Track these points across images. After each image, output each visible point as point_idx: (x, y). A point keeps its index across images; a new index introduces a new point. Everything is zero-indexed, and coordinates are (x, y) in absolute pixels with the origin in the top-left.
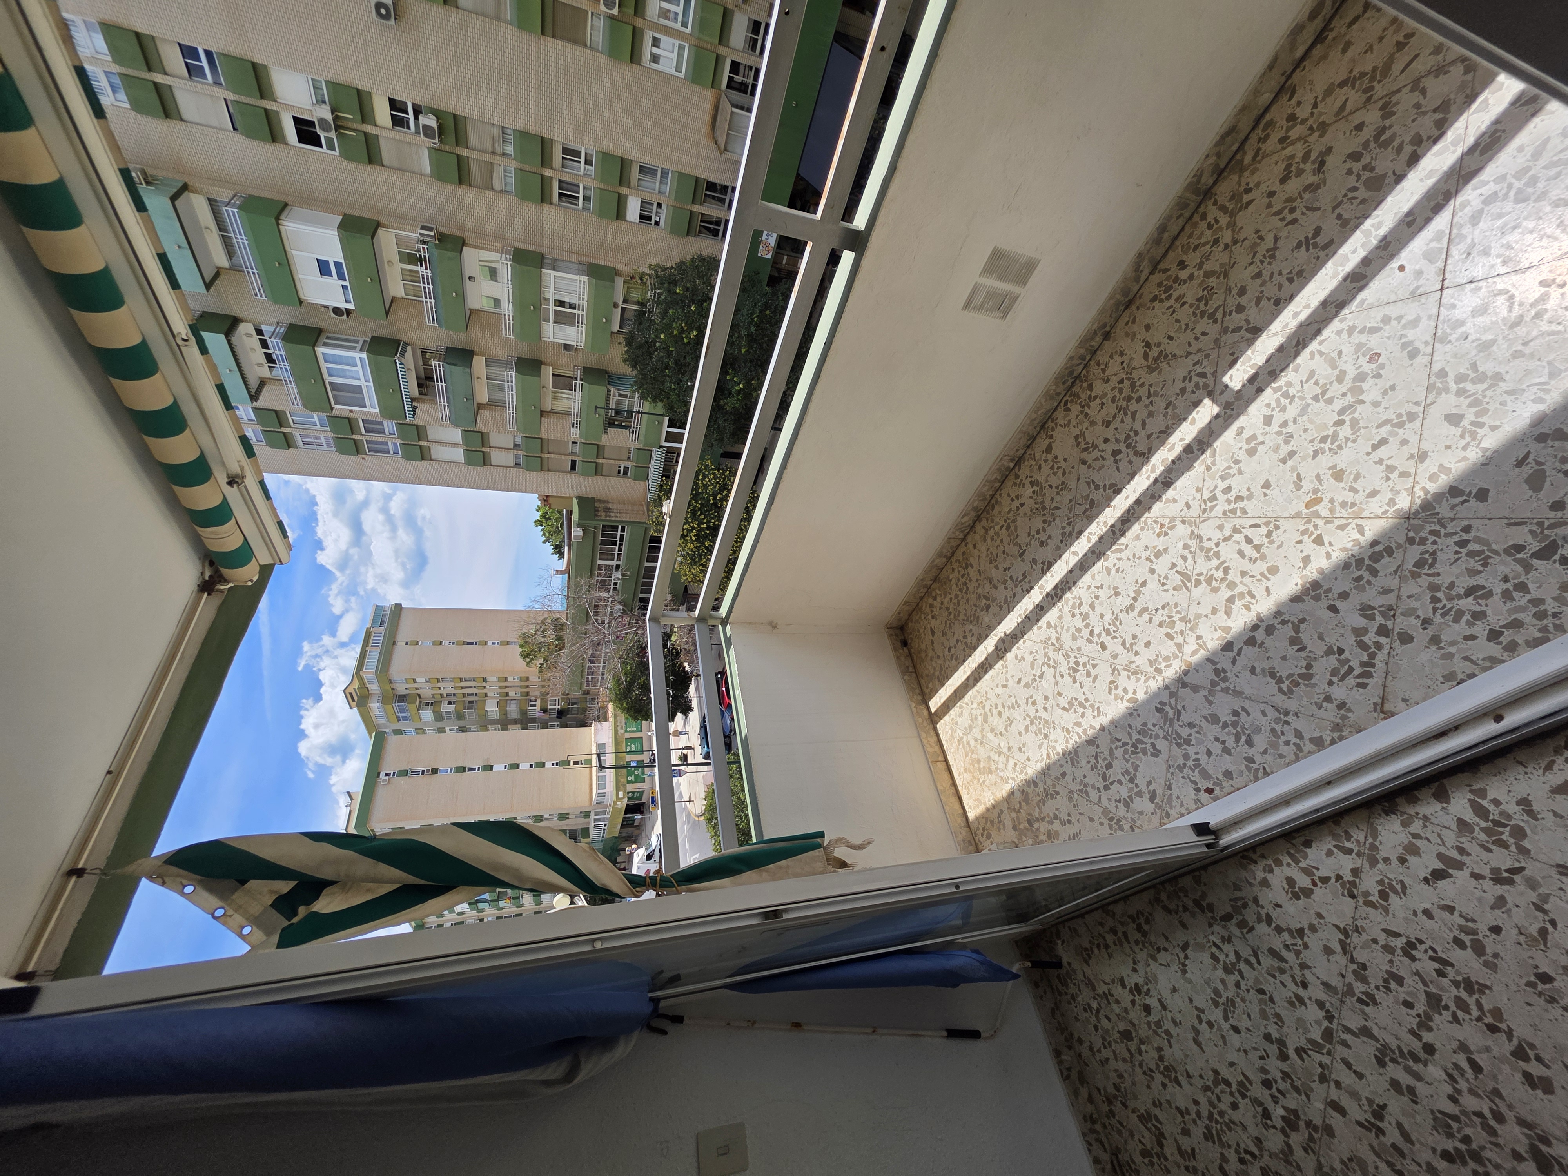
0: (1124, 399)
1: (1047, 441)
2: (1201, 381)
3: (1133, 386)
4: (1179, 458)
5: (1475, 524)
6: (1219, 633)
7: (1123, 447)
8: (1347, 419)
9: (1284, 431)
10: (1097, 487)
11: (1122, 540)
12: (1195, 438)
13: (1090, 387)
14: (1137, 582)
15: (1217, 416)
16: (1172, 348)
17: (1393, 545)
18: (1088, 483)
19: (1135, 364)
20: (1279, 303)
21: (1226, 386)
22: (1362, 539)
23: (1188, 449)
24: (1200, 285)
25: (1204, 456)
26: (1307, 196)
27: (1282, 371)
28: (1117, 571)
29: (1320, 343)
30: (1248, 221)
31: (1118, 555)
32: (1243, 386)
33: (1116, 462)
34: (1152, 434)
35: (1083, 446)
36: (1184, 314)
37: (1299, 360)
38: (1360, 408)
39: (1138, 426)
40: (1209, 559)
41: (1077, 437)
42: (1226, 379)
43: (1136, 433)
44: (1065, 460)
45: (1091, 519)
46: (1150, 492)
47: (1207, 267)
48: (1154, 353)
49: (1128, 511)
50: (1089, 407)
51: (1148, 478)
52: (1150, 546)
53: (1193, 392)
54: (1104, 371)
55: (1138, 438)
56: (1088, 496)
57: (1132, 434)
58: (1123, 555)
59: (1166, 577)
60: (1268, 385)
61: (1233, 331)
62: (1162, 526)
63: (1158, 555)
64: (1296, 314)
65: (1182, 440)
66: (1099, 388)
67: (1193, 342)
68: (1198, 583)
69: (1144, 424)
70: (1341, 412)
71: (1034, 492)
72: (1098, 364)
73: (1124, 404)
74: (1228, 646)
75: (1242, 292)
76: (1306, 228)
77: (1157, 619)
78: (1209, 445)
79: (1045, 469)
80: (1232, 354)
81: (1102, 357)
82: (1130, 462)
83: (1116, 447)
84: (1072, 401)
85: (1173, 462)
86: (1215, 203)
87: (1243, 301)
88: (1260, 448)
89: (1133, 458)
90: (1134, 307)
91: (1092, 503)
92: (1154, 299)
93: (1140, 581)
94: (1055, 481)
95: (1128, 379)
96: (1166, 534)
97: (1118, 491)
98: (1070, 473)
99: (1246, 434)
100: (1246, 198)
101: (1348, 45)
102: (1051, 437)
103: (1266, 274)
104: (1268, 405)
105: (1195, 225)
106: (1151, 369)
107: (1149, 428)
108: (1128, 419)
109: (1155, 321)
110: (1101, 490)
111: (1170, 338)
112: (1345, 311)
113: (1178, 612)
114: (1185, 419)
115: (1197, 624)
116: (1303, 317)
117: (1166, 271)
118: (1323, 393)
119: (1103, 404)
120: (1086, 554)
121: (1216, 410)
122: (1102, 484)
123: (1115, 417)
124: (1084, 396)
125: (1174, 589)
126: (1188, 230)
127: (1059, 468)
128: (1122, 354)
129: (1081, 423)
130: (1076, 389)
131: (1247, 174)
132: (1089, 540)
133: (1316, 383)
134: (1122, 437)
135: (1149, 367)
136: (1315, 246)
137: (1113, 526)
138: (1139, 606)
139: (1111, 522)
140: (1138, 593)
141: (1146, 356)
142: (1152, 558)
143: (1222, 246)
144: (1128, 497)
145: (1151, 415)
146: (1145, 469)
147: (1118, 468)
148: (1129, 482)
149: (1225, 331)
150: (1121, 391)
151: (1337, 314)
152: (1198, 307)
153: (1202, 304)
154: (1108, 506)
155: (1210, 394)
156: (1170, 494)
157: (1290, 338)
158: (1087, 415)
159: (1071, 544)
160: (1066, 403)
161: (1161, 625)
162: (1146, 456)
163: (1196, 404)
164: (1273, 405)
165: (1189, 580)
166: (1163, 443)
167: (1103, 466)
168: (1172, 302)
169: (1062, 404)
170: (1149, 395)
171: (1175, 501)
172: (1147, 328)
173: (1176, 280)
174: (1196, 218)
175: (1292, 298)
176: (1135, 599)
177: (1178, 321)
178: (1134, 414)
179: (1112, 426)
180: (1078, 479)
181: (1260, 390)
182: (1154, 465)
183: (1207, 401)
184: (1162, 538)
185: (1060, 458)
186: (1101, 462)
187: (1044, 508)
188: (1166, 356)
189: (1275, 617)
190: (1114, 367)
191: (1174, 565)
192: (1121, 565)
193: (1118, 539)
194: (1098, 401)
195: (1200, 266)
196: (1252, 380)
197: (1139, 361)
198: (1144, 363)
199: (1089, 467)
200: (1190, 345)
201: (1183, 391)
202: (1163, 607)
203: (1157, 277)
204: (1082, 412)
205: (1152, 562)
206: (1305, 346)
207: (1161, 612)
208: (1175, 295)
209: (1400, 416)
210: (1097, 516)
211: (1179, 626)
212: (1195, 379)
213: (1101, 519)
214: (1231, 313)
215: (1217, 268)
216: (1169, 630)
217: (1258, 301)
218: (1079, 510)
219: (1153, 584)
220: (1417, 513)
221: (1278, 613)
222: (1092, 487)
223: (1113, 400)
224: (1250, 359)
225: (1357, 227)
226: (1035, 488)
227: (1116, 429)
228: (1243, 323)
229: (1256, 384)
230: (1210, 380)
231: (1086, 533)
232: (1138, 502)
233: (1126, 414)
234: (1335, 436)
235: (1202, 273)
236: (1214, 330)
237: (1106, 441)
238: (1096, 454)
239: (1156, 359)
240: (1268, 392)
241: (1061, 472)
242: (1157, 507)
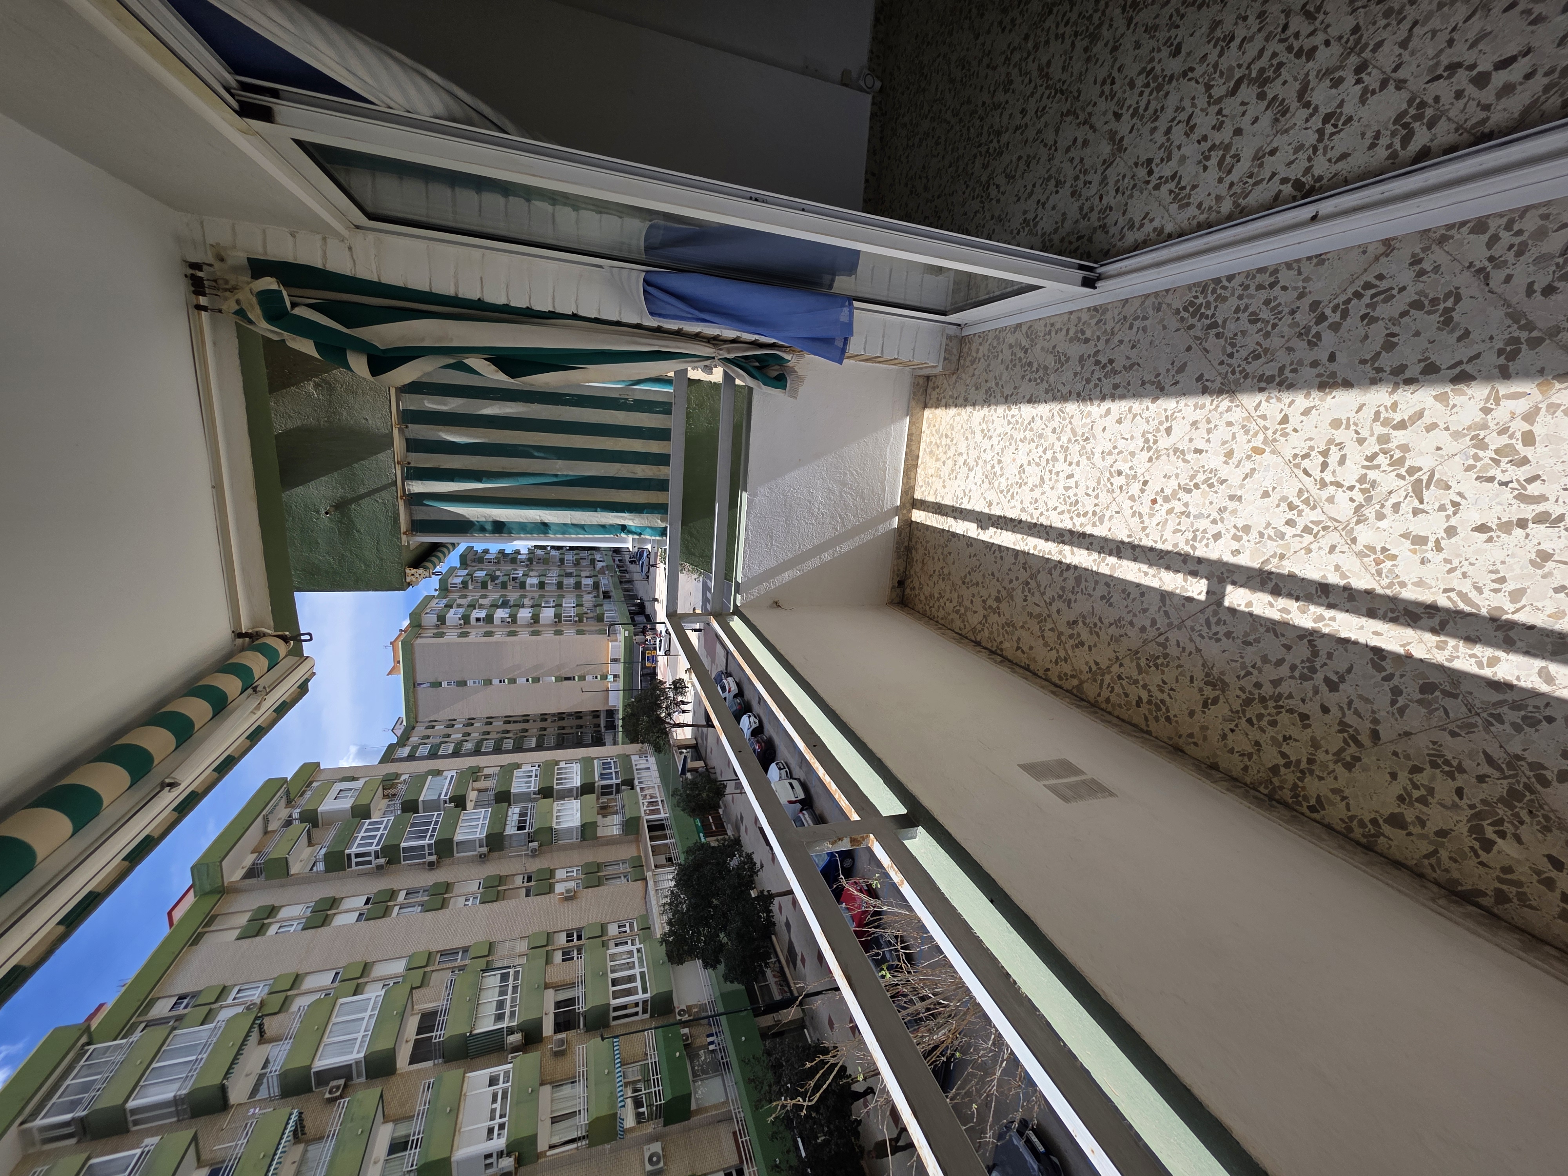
0: (1266, 708)
1: (1386, 829)
2: (1213, 620)
3: (1248, 702)
4: (1289, 595)
5: (1216, 363)
6: (1453, 399)
7: (1319, 677)
8: (1192, 484)
9: (1218, 517)
10: (1396, 692)
11: (1443, 601)
12: (1262, 591)
13: (1275, 770)
14: (1490, 540)
15: (1234, 583)
16: (1199, 674)
17: (1255, 380)
18: (1402, 711)
19: (1226, 711)
20: (1143, 590)
21: (1208, 593)
22: (1263, 399)
23: (1276, 592)
24: (1147, 673)
25: (1273, 570)
26: (1088, 621)
27: (1180, 554)
28: (1502, 580)
29: (1156, 542)
30: (1104, 654)
31: (1473, 595)
32: (1201, 578)
33: (1342, 679)
34: (1284, 646)
35: (1353, 749)
36: (1170, 675)
37: (1170, 548)
38: (1182, 484)
39: (1284, 670)
40: (1374, 484)
41: (1349, 766)
42: (1203, 597)
43: (1293, 668)
44: (1394, 776)
45: (1456, 677)
46: (1348, 605)
47: (1135, 675)
48: (1209, 692)
49: (1394, 620)
50: (1299, 762)
51: (1333, 619)
52: (1417, 558)
53: (1225, 623)
54: (1250, 756)
55: (1298, 662)
56: (1420, 702)
57: (1297, 674)
58: (1466, 587)
59: (1442, 508)
60: (1193, 557)
61: (1169, 618)
62: (1378, 562)
63: (1420, 541)
64: (1146, 574)
65: (1271, 605)
66: (1271, 756)
67: (1187, 651)
68: (1412, 471)
69: (1280, 662)
70: (1189, 491)
71: (1502, 835)
72: (1246, 769)
73: (1271, 704)
74: (1462, 378)
75: (1143, 629)
76: (1100, 607)
77: (1522, 473)
78: (1260, 571)
79: (1437, 818)
80: (1183, 605)
81: (1234, 764)
82: (1330, 656)
83: (1324, 688)
84: (1306, 798)
85: (1297, 599)
86: (1099, 695)
87: (1147, 623)
88: (1240, 525)
89: (1323, 654)
90: (1181, 742)
91: (1427, 688)
92: (1168, 719)
93: (1485, 536)
94: (1444, 789)
95: (1244, 711)
96: (1384, 550)
97: (1377, 651)
98: (1408, 757)
99: (1235, 545)
100: (1094, 668)
101: (1031, 648)
102: (1374, 821)
103: (1129, 618)
104: (1207, 545)
105: (1113, 706)
106: (1224, 687)
107: (1281, 653)
108: (1284, 688)
109: (1184, 707)
110: (1396, 681)
111: (1192, 681)
112: (1136, 542)
113: (1476, 458)
114: (1251, 614)
115: (1469, 428)
116: (1145, 567)
117: (1146, 719)
118: (1183, 513)
119: (1285, 738)
120: (1527, 653)
121: (1229, 588)
122: (1387, 686)
123: (1291, 711)
124: (1289, 777)
125: (1448, 487)
126: (1116, 713)
127: (1416, 787)
128: (1224, 737)
129: (1324, 766)
130: (1287, 795)
131: (1082, 677)
132: (1493, 662)
133: (1179, 524)
134: (1308, 685)
135: (1223, 691)
136: (1109, 593)
137: (1434, 631)
138: (1529, 511)
139: (1431, 639)
140: (1506, 527)
141: (1215, 701)
142: (1431, 544)
143: (1122, 669)
144: (1376, 633)
145: (1265, 659)
146: (1326, 630)
147: (1349, 670)
148: (1356, 643)
149: (1170, 625)
150: (1260, 717)
151: (1139, 546)
152: (1162, 664)
153: (1159, 661)
154: (1409, 656)
155: (1219, 603)
156: (1333, 579)
157: (1159, 566)
158: (1310, 761)
159: (1535, 694)
160: (1312, 809)
161: (1525, 461)
162: (1310, 637)
163: (1233, 611)
164: (1205, 541)
165: (1419, 481)
166: (1286, 624)
167: (1360, 697)
168: (1165, 696)
169: (1315, 815)
170: (1249, 673)
171: (1337, 568)
172: (1192, 714)
173: (1149, 702)
174: (1109, 709)
175: (1138, 585)
176: (1522, 524)
177: (1177, 681)
178: (1276, 683)
179: (1304, 709)
180: (1407, 734)
181: (1200, 561)
182: (1315, 621)
183: (1226, 603)
184: (1393, 551)
185: (1397, 789)
186: (1357, 704)
187: (1513, 796)
188: (1207, 675)
189: (1381, 380)
190: (1241, 742)
191: (1416, 512)
192: (1486, 580)
193: (1447, 610)
194: (1285, 749)
195: (1136, 682)
196: (1194, 574)
197: (1221, 710)
198: (1222, 700)
199: (1375, 721)
200: (1190, 653)
201: (1228, 635)
202: (1491, 479)
203: (1153, 727)
204: (1311, 772)
205: (1437, 542)
206: (1161, 551)
207: (1500, 477)
208: (1160, 696)
209: (1178, 457)
210: (1440, 668)
211: (1496, 441)
212: (1215, 629)
213: (1440, 657)
214: (1158, 629)
215: (1134, 664)
216: (1519, 446)
217: (1145, 611)
218: (1457, 708)
219: (1471, 516)
220: (1227, 392)
221: (1374, 382)
222: (1401, 702)
223: (1273, 723)
224: (1183, 587)
225: (1097, 573)
226: (1490, 832)
227: (1303, 701)
228: (1162, 613)
229: (1196, 567)
230: (1209, 611)
231: (1487, 672)
232: (1371, 614)
233: (1280, 696)
234: (1205, 481)
235: (1140, 678)
236: (1174, 636)
237: (1325, 710)
238: (1350, 719)
239: (1214, 685)
240: (1199, 553)
241: (1418, 778)
242: (1361, 582)
